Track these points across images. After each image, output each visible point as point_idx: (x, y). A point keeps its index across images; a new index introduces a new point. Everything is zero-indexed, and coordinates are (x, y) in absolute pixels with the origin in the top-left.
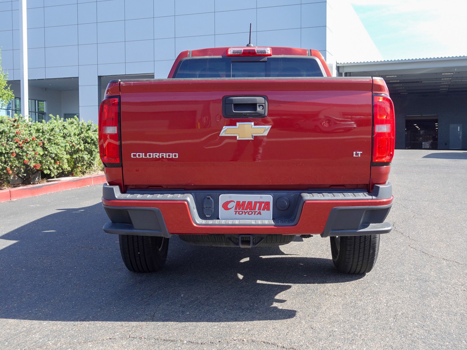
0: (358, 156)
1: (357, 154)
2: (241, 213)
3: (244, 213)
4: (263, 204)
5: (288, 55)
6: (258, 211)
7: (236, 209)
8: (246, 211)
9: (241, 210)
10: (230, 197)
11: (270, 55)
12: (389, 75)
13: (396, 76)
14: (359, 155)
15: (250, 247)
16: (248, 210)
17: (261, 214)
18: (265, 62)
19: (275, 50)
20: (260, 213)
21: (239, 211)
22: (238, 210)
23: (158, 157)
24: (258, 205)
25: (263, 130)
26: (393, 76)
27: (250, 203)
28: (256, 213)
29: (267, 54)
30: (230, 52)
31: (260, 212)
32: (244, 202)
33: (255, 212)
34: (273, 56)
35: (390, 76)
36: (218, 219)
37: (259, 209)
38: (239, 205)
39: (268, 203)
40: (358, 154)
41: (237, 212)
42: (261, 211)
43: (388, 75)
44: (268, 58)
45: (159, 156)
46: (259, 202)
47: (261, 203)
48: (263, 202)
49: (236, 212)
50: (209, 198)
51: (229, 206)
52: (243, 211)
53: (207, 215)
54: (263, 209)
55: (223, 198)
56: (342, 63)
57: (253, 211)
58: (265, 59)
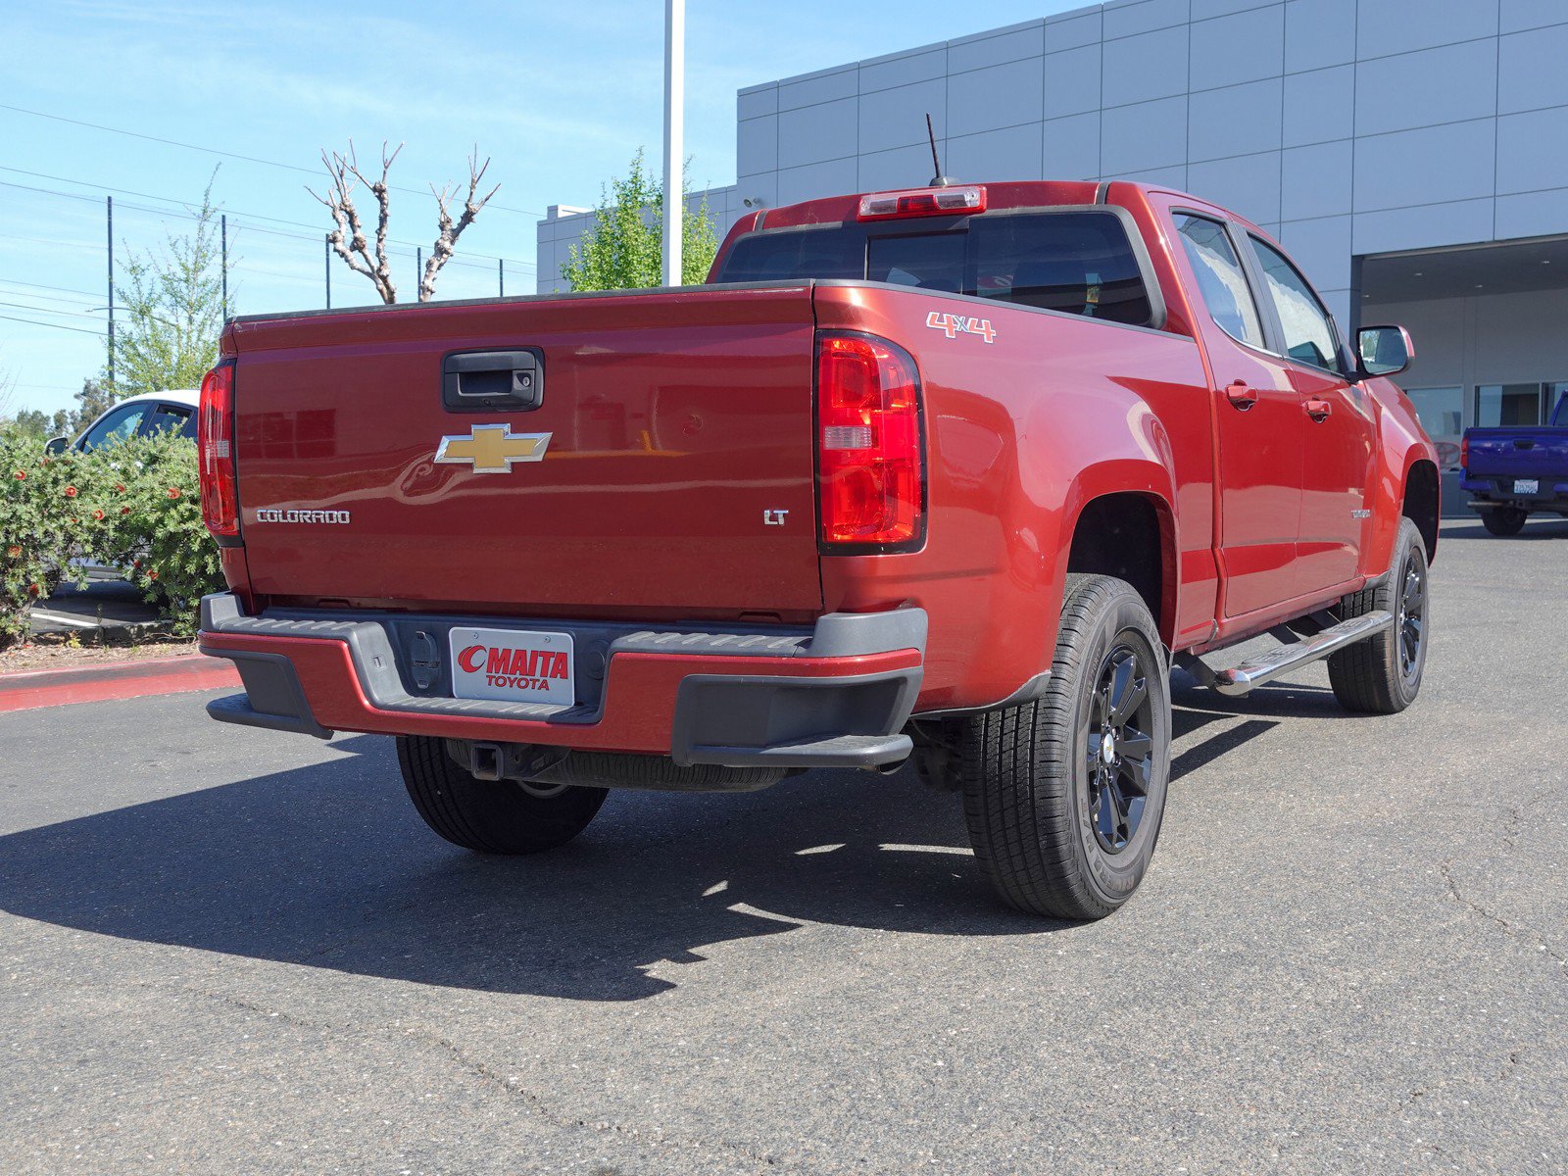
0: (776, 523)
1: (773, 518)
2: (501, 681)
3: (508, 683)
4: (552, 660)
5: (1033, 205)
6: (542, 679)
7: (489, 670)
8: (512, 677)
9: (500, 674)
10: (477, 635)
11: (980, 210)
14: (781, 522)
15: (495, 778)
16: (518, 675)
17: (548, 689)
18: (963, 231)
19: (997, 193)
20: (545, 685)
21: (497, 675)
22: (493, 673)
23: (309, 521)
24: (540, 659)
25: (534, 446)
27: (521, 654)
28: (538, 684)
29: (969, 206)
30: (864, 209)
31: (545, 681)
32: (507, 652)
33: (535, 681)
34: (989, 213)
36: (452, 696)
37: (544, 673)
38: (498, 660)
39: (562, 658)
40: (776, 516)
41: (494, 680)
42: (548, 679)
44: (972, 220)
45: (310, 518)
46: (543, 654)
47: (547, 655)
48: (552, 654)
49: (490, 678)
50: (422, 637)
51: (476, 660)
52: (506, 676)
53: (421, 682)
54: (554, 675)
55: (460, 637)
57: (528, 678)
58: (965, 222)
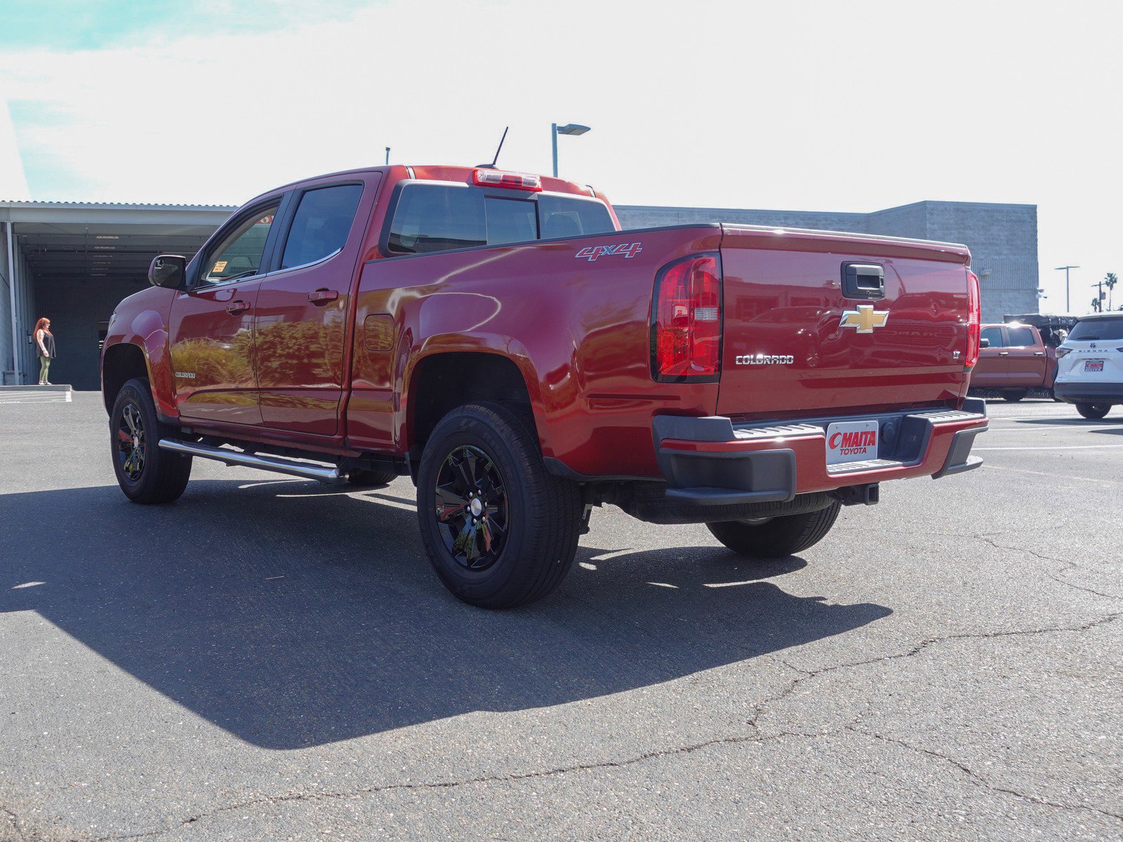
0: (956, 358)
2: (846, 451)
3: (850, 451)
4: (869, 436)
6: (864, 447)
7: (842, 447)
8: (852, 448)
10: (837, 427)
11: (540, 190)
12: (102, 235)
13: (117, 237)
16: (854, 446)
18: (535, 201)
20: (866, 450)
22: (844, 448)
24: (864, 437)
26: (112, 237)
27: (856, 435)
28: (862, 450)
29: (536, 187)
30: (481, 178)
32: (851, 434)
34: (545, 193)
35: (104, 237)
37: (865, 445)
38: (846, 440)
39: (873, 434)
40: (956, 355)
42: (867, 446)
43: (99, 235)
44: (538, 195)
46: (864, 433)
49: (842, 450)
51: (836, 442)
52: (849, 448)
54: (869, 445)
55: (831, 429)
56: (8, 201)
57: (858, 447)
58: (535, 196)
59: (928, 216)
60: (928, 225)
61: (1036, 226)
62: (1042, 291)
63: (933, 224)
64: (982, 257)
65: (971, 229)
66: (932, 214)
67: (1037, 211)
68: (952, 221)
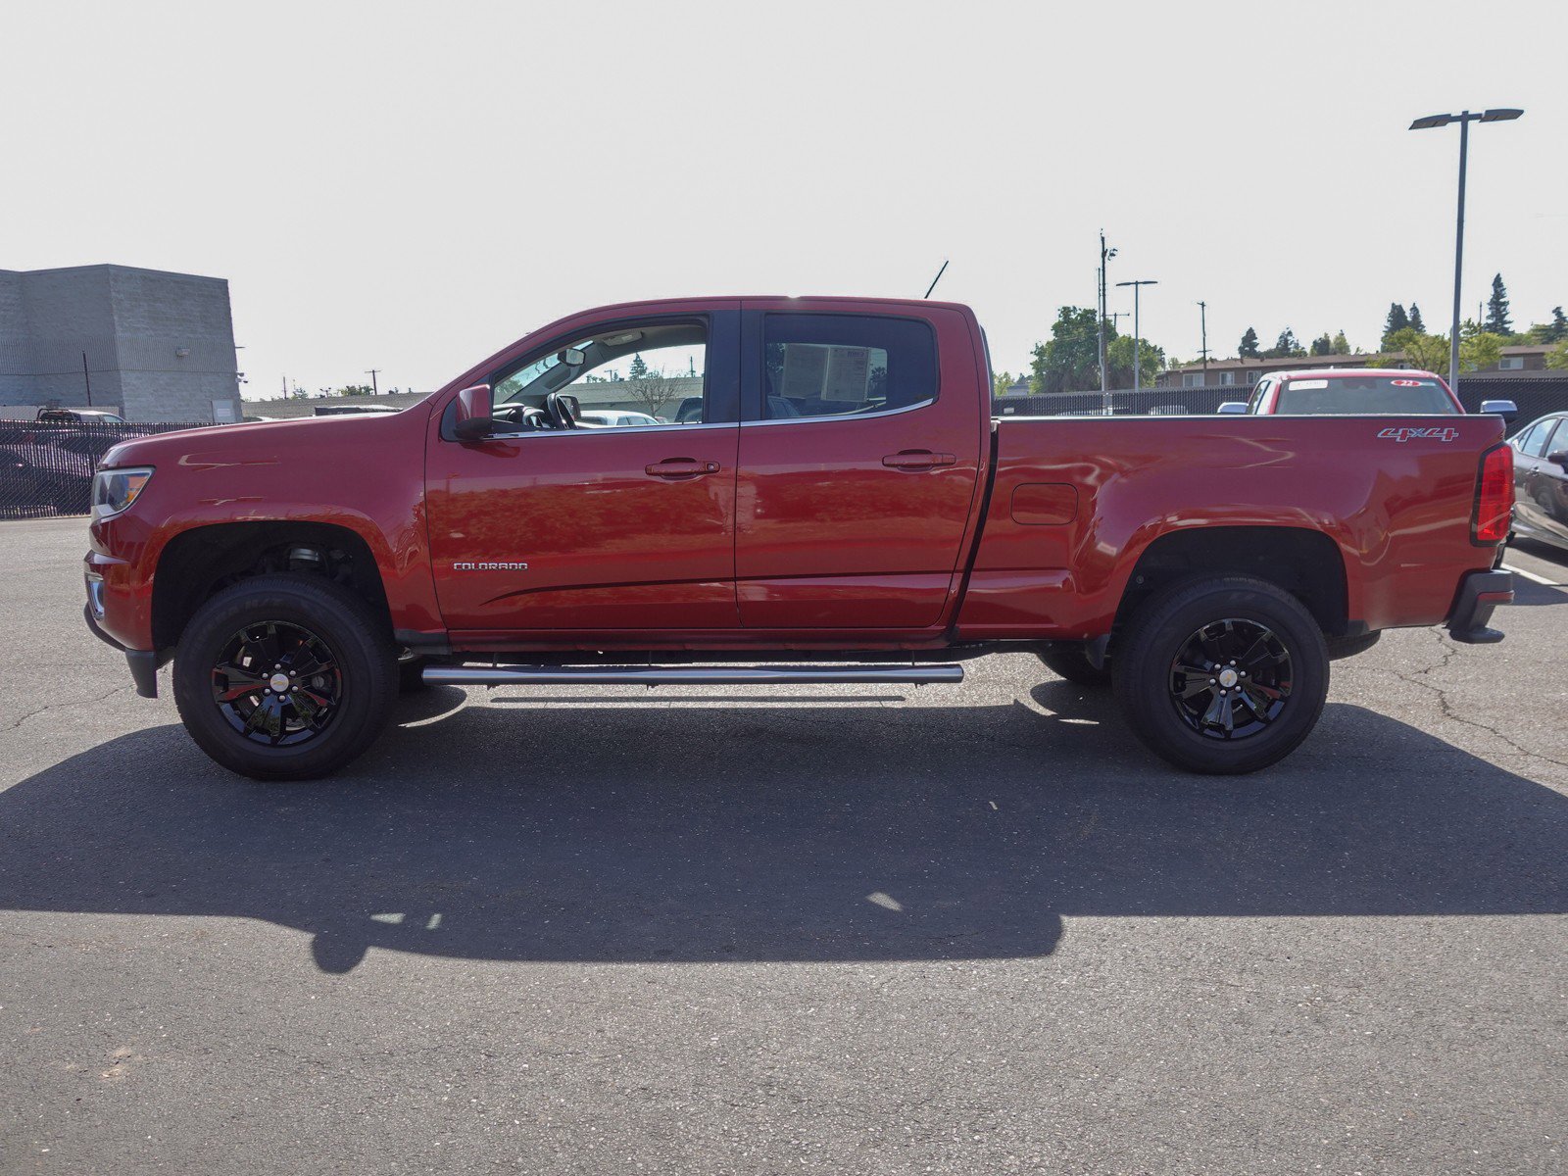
59: (112, 283)
60: (114, 294)
61: (229, 303)
62: (242, 375)
63: (118, 292)
64: (176, 335)
65: (161, 302)
66: (116, 281)
67: (229, 287)
68: (139, 291)
